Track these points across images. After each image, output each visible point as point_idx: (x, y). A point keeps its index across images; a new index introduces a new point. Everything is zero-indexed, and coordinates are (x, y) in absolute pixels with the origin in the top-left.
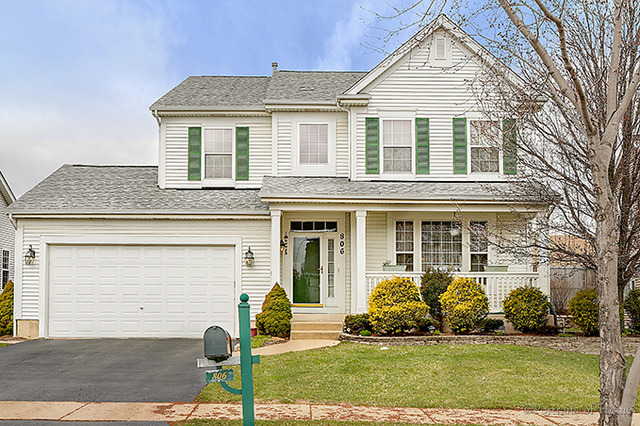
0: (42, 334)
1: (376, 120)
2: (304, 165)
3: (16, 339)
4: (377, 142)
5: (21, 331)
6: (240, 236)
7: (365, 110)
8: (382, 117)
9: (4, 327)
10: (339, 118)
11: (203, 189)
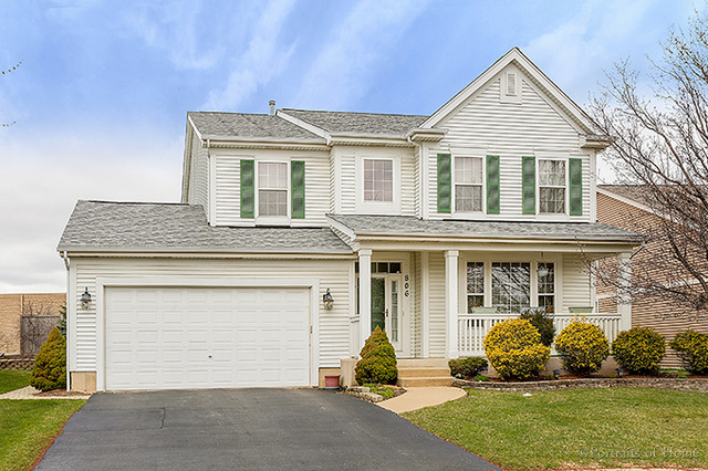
0: (100, 388)
1: (447, 157)
2: (368, 203)
3: (71, 394)
4: (449, 179)
5: (76, 384)
6: (317, 278)
7: (437, 146)
8: (454, 153)
9: (55, 381)
10: (405, 155)
11: (257, 227)
